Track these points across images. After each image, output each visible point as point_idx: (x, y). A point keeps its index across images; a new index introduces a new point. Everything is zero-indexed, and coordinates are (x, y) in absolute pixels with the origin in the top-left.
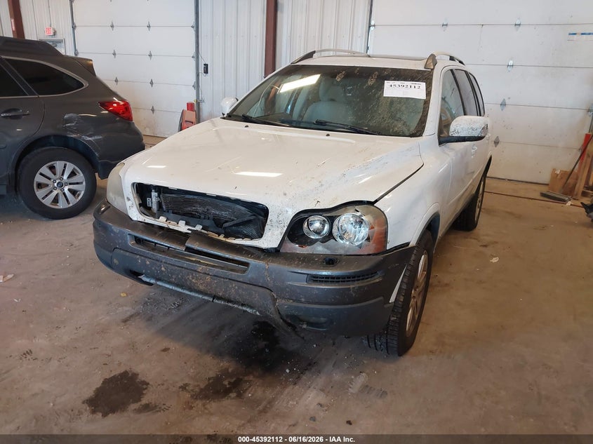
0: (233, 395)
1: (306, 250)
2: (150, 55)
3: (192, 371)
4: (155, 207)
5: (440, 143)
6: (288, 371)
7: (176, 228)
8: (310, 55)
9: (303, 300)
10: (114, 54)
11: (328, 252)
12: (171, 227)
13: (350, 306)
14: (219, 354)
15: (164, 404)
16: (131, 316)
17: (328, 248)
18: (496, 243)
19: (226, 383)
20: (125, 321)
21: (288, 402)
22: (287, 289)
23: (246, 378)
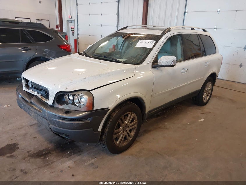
0: (42, 157)
1: (62, 107)
2: (102, 26)
3: (37, 146)
4: (30, 86)
5: (153, 67)
6: (69, 152)
7: (34, 94)
8: (125, 28)
9: (57, 126)
10: (90, 25)
11: (69, 109)
12: (33, 93)
13: (74, 130)
14: (51, 142)
15: (17, 156)
16: (34, 124)
17: (69, 107)
18: (210, 113)
19: (44, 153)
20: (31, 126)
21: (59, 163)
22: (52, 121)
23: (52, 152)
